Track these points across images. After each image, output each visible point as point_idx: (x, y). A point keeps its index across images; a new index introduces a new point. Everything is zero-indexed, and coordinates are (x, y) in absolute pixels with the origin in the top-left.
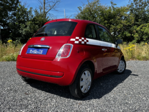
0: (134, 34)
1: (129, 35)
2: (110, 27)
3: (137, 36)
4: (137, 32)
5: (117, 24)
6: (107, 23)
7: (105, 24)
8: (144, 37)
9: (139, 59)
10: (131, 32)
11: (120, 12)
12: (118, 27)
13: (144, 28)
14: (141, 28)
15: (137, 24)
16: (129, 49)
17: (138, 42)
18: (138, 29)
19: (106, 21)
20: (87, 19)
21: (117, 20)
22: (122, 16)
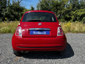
0: (72, 16)
1: (69, 16)
2: (57, 11)
3: (73, 17)
4: (73, 15)
5: (62, 10)
6: (56, 9)
7: (54, 9)
8: (77, 18)
9: (73, 32)
10: (70, 15)
11: (63, 2)
12: (62, 11)
13: (77, 12)
14: (76, 12)
15: (73, 10)
16: (67, 26)
17: (74, 21)
18: (74, 13)
19: (55, 8)
20: (44, 6)
21: (61, 7)
22: (64, 5)
